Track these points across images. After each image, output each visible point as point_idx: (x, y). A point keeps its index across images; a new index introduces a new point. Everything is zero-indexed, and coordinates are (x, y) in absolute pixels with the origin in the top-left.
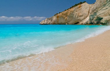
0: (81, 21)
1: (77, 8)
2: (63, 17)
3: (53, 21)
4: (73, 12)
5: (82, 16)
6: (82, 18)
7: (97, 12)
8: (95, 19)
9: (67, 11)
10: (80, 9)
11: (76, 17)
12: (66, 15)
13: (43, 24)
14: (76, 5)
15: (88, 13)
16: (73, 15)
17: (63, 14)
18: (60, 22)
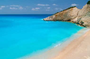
0: (72, 19)
1: (70, 11)
2: (60, 16)
3: (53, 19)
4: (67, 13)
5: (73, 16)
6: (73, 17)
7: (81, 18)
8: (80, 22)
9: (63, 12)
10: (72, 11)
11: (69, 16)
12: (62, 14)
13: (46, 20)
14: (69, 8)
15: (77, 15)
16: (67, 15)
17: (60, 14)
18: (57, 19)
